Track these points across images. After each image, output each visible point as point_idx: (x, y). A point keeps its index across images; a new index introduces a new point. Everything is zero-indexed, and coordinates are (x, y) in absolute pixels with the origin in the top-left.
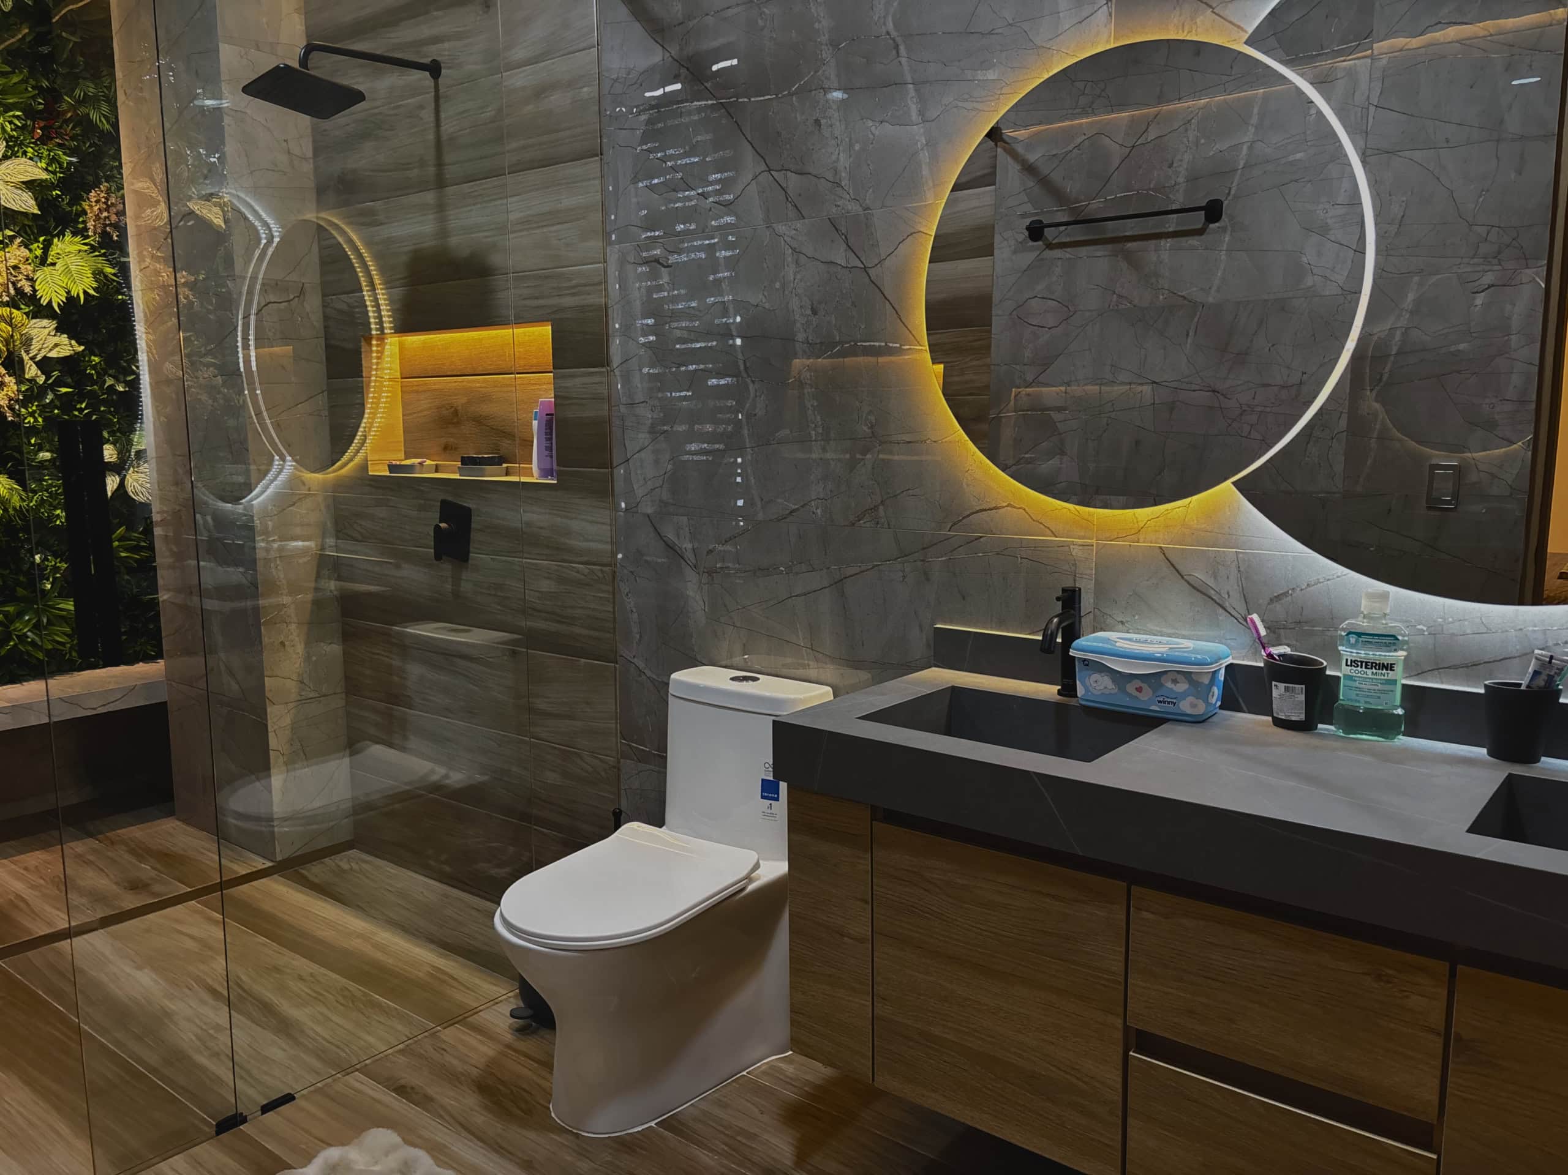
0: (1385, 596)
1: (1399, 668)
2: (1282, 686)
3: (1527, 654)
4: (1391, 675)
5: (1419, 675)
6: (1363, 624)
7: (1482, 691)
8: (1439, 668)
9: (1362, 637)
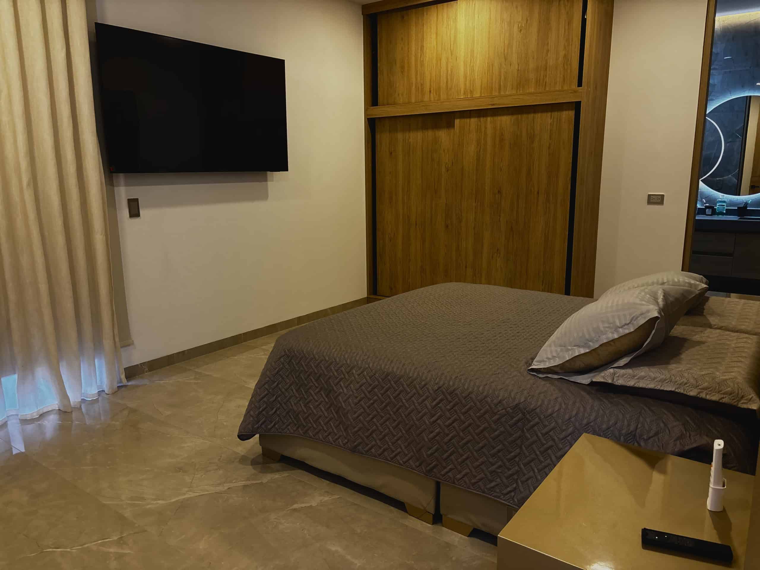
0: (724, 196)
1: (725, 206)
2: (708, 209)
3: (743, 203)
4: (724, 207)
5: (728, 207)
6: (720, 200)
7: (737, 208)
8: (730, 206)
9: (721, 202)
